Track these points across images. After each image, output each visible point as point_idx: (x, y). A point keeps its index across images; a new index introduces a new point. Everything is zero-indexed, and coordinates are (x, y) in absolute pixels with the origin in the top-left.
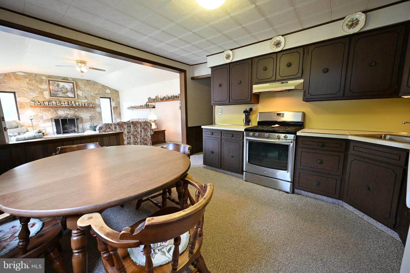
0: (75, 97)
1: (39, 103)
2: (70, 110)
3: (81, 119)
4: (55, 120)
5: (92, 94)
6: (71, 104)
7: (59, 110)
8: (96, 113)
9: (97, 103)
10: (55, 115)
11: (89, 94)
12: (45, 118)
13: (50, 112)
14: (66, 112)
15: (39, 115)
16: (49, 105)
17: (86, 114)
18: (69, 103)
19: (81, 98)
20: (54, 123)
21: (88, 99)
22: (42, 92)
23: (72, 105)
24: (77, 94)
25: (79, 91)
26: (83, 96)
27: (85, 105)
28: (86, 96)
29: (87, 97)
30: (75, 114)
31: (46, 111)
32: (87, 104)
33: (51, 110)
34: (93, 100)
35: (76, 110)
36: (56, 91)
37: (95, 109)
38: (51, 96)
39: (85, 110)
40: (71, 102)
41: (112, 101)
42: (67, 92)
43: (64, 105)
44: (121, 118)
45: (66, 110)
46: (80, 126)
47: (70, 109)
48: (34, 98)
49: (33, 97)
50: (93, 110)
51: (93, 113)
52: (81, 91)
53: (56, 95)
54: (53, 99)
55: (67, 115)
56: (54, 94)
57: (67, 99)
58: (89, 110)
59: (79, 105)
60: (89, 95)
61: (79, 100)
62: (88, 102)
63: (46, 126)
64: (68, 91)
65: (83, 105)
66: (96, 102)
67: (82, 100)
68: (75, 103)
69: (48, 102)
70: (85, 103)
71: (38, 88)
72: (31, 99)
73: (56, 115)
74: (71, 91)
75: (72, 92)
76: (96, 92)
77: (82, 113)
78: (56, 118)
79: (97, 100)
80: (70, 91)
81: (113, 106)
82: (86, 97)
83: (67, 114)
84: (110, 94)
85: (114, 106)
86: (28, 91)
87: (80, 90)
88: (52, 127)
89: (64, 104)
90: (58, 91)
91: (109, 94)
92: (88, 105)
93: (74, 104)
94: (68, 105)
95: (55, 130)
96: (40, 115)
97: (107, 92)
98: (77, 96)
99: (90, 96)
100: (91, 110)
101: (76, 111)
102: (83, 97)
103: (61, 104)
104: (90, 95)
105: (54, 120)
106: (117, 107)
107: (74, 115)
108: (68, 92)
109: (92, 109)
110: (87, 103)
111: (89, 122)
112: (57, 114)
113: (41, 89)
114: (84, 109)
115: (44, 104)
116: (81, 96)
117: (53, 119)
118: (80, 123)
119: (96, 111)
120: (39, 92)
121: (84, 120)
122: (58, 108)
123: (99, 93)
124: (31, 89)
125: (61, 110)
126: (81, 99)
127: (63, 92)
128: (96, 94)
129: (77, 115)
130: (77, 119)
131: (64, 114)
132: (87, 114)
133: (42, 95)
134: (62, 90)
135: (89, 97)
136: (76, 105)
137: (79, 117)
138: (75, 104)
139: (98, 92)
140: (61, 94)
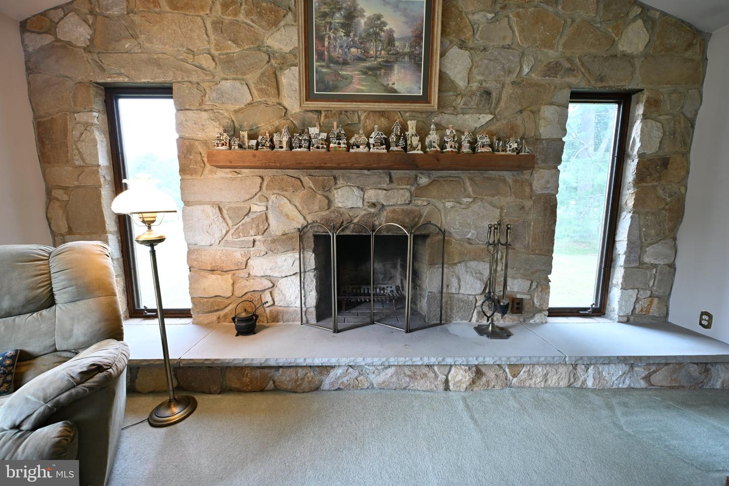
0: (425, 98)
1: (254, 142)
2: (391, 181)
3: (440, 237)
4: (317, 237)
5: (526, 70)
6: (401, 142)
7: (341, 182)
8: (528, 204)
9: (545, 131)
10: (321, 209)
11: (510, 72)
12: (276, 227)
13: (301, 193)
14: (372, 194)
15: (255, 208)
16: (291, 147)
17: (468, 205)
18: (393, 138)
19: (460, 102)
20: (311, 258)
21: (496, 108)
22: (275, 73)
23: (405, 149)
24: (442, 76)
25: (454, 51)
26: (475, 85)
27: (473, 144)
28: (491, 85)
29: (494, 95)
30: (410, 207)
31: (283, 189)
32: (486, 140)
33: (306, 180)
34: (525, 114)
35: (424, 180)
36: (337, 63)
37: (526, 175)
38: (309, 96)
39: (468, 183)
40: (404, 128)
41: (645, 117)
42: (387, 66)
43: (363, 149)
44: (675, 239)
45: (374, 179)
46: (430, 281)
47: (396, 174)
48: (241, 116)
49: (237, 107)
50: (516, 181)
51: (508, 200)
52: (467, 53)
53: (335, 88)
54: (319, 112)
55: (372, 210)
56: (327, 78)
57: (382, 113)
58: (489, 179)
59: (442, 145)
60: (508, 80)
61: (444, 118)
62: (493, 128)
63: (276, 275)
64: (398, 56)
65: (466, 149)
66: (542, 123)
67: (463, 114)
68: (422, 133)
69: (292, 131)
70: (474, 133)
71: (259, 48)
72: (226, 122)
73: (323, 213)
74: (411, 55)
75: (414, 58)
76: (553, 54)
77: (449, 205)
78: (321, 231)
79: (548, 112)
80: (404, 54)
81: (641, 156)
82: (488, 93)
83: (374, 205)
84: (638, 63)
85: (652, 150)
86: (219, 73)
87: (462, 46)
88: (296, 279)
89: (363, 139)
90: (345, 63)
91: (633, 65)
92: (491, 145)
93: (415, 141)
94: (383, 150)
95: (312, 299)
96: (258, 208)
97: (623, 46)
98: (440, 91)
99: (513, 83)
100: (504, 181)
101: (420, 191)
102: (473, 94)
103: (352, 141)
104: (513, 77)
105: (312, 240)
106: (665, 162)
107: (408, 213)
108: (396, 61)
109: (508, 175)
110: (491, 135)
111: (477, 258)
112: (330, 203)
113: (271, 54)
114: (464, 175)
115: (272, 147)
116: (461, 83)
117: (310, 234)
118: (432, 264)
119: (527, 189)
120: (263, 74)
121: (454, 248)
122: (336, 172)
123: (569, 60)
124: (228, 62)
125: (349, 179)
126: (455, 112)
127: (368, 64)
128: (553, 69)
129: (425, 212)
130: (420, 238)
131: (360, 205)
132: (476, 207)
133: (274, 91)
134: (366, 51)
135: (508, 90)
136: (424, 148)
137: (432, 229)
138: (422, 141)
139: (568, 54)
140: (358, 85)
